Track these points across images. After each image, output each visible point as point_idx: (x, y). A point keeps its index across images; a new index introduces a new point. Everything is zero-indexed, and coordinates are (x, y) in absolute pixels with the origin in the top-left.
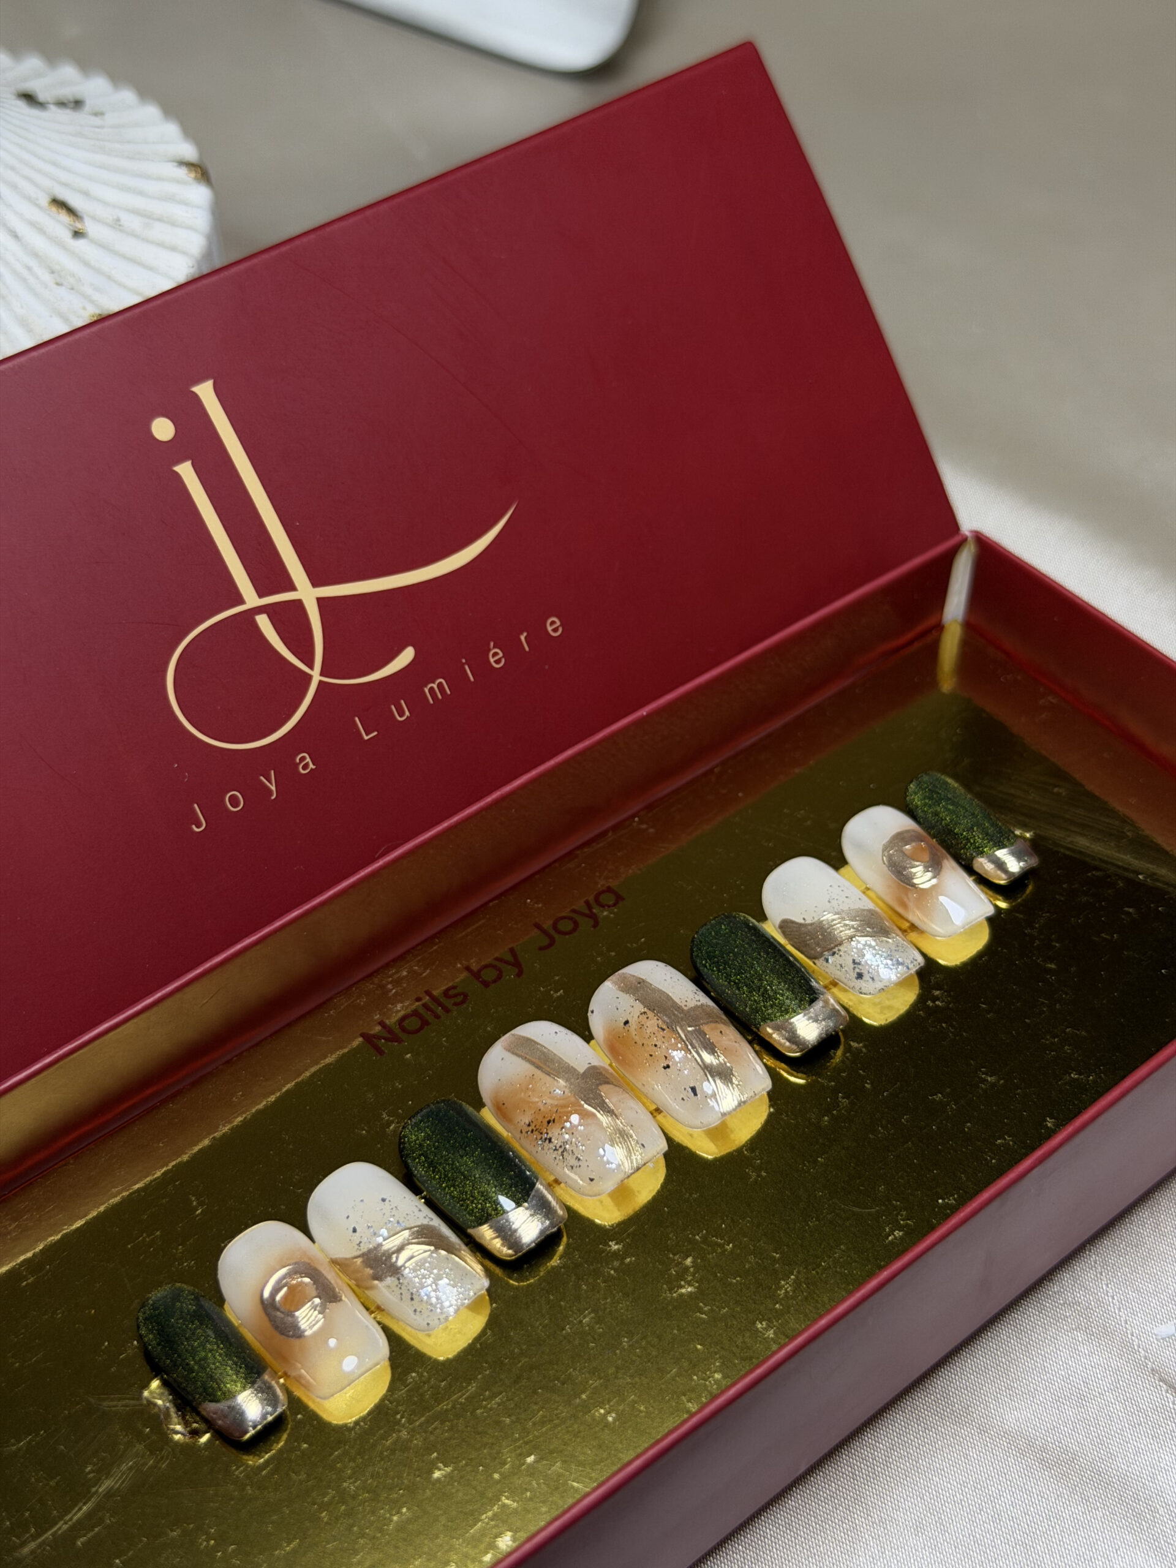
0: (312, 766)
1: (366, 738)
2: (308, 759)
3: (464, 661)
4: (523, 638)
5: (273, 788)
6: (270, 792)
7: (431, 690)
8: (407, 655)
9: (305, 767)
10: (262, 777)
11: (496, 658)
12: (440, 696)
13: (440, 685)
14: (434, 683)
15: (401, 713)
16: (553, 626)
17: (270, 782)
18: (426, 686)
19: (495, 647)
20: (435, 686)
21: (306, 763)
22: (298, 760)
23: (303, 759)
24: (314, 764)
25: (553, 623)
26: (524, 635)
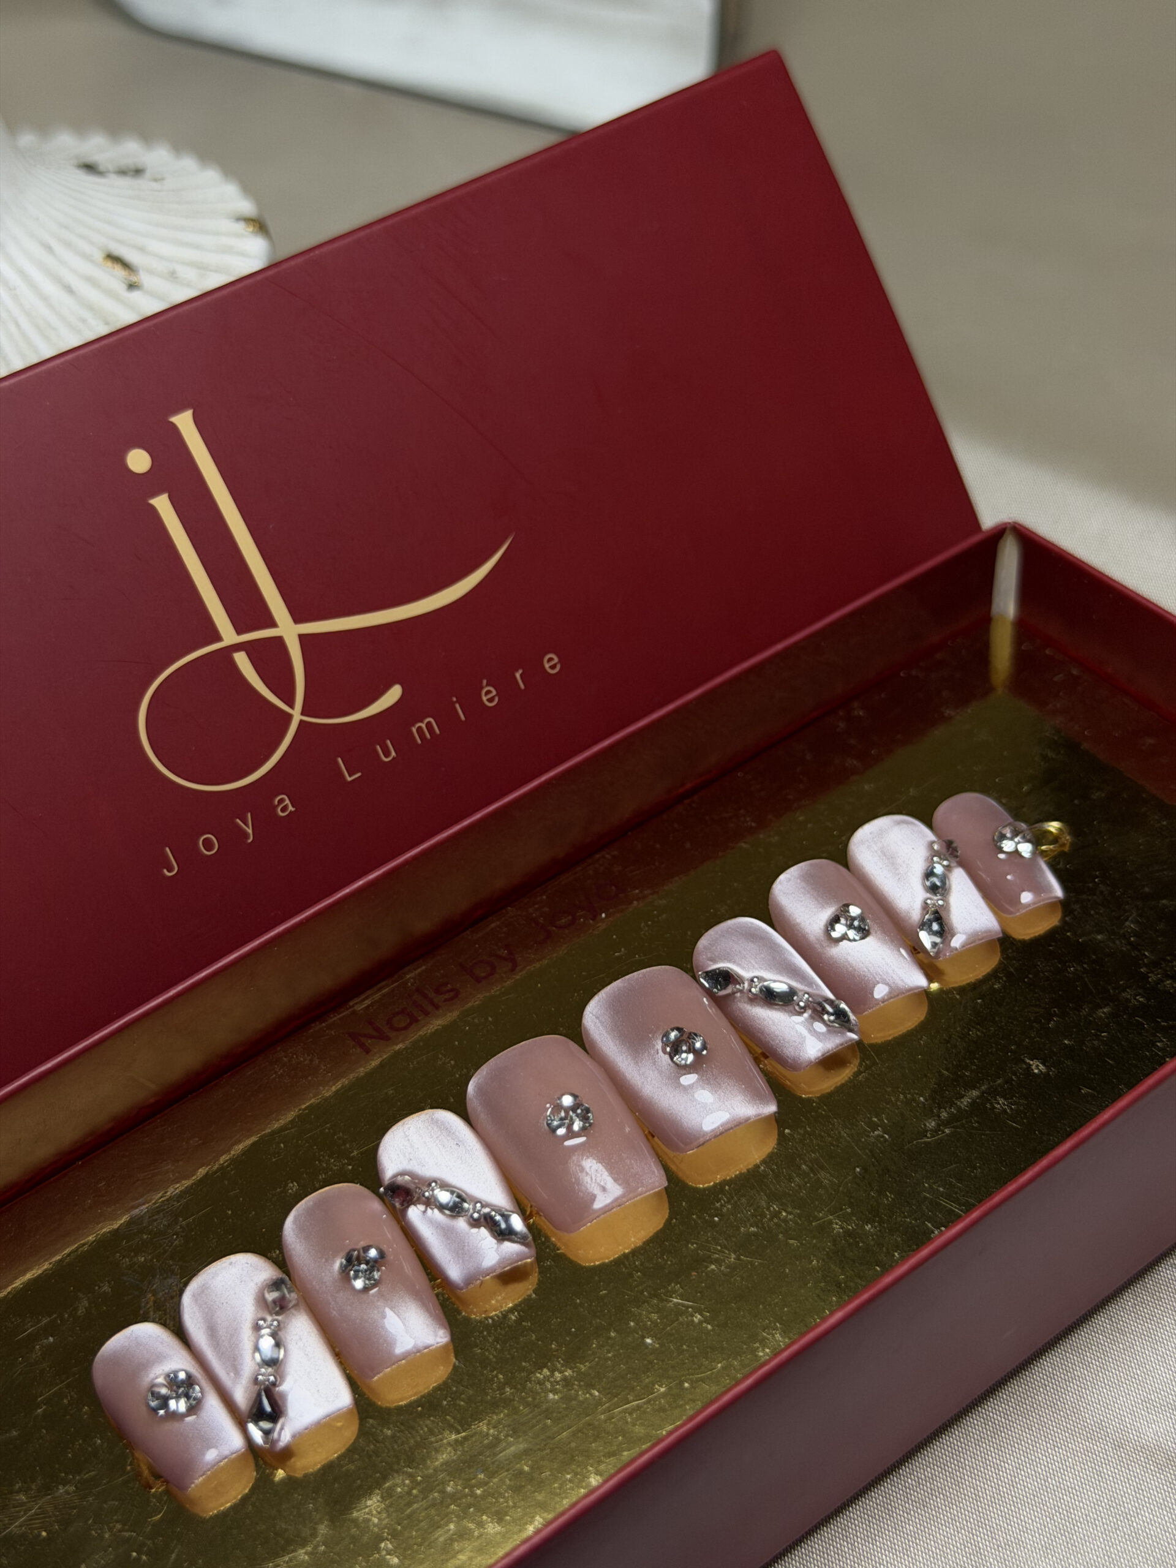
0: (291, 808)
1: (348, 779)
2: (287, 801)
3: (454, 699)
4: (518, 675)
5: (250, 831)
6: (246, 835)
7: (419, 729)
8: (394, 694)
9: (284, 809)
10: (238, 820)
11: (489, 696)
12: (428, 736)
13: (429, 725)
14: (422, 721)
15: (387, 754)
16: (551, 663)
17: (245, 823)
18: (413, 725)
19: (488, 685)
20: (423, 725)
21: (284, 805)
22: (276, 803)
23: (281, 801)
24: (293, 806)
25: (550, 660)
26: (520, 671)
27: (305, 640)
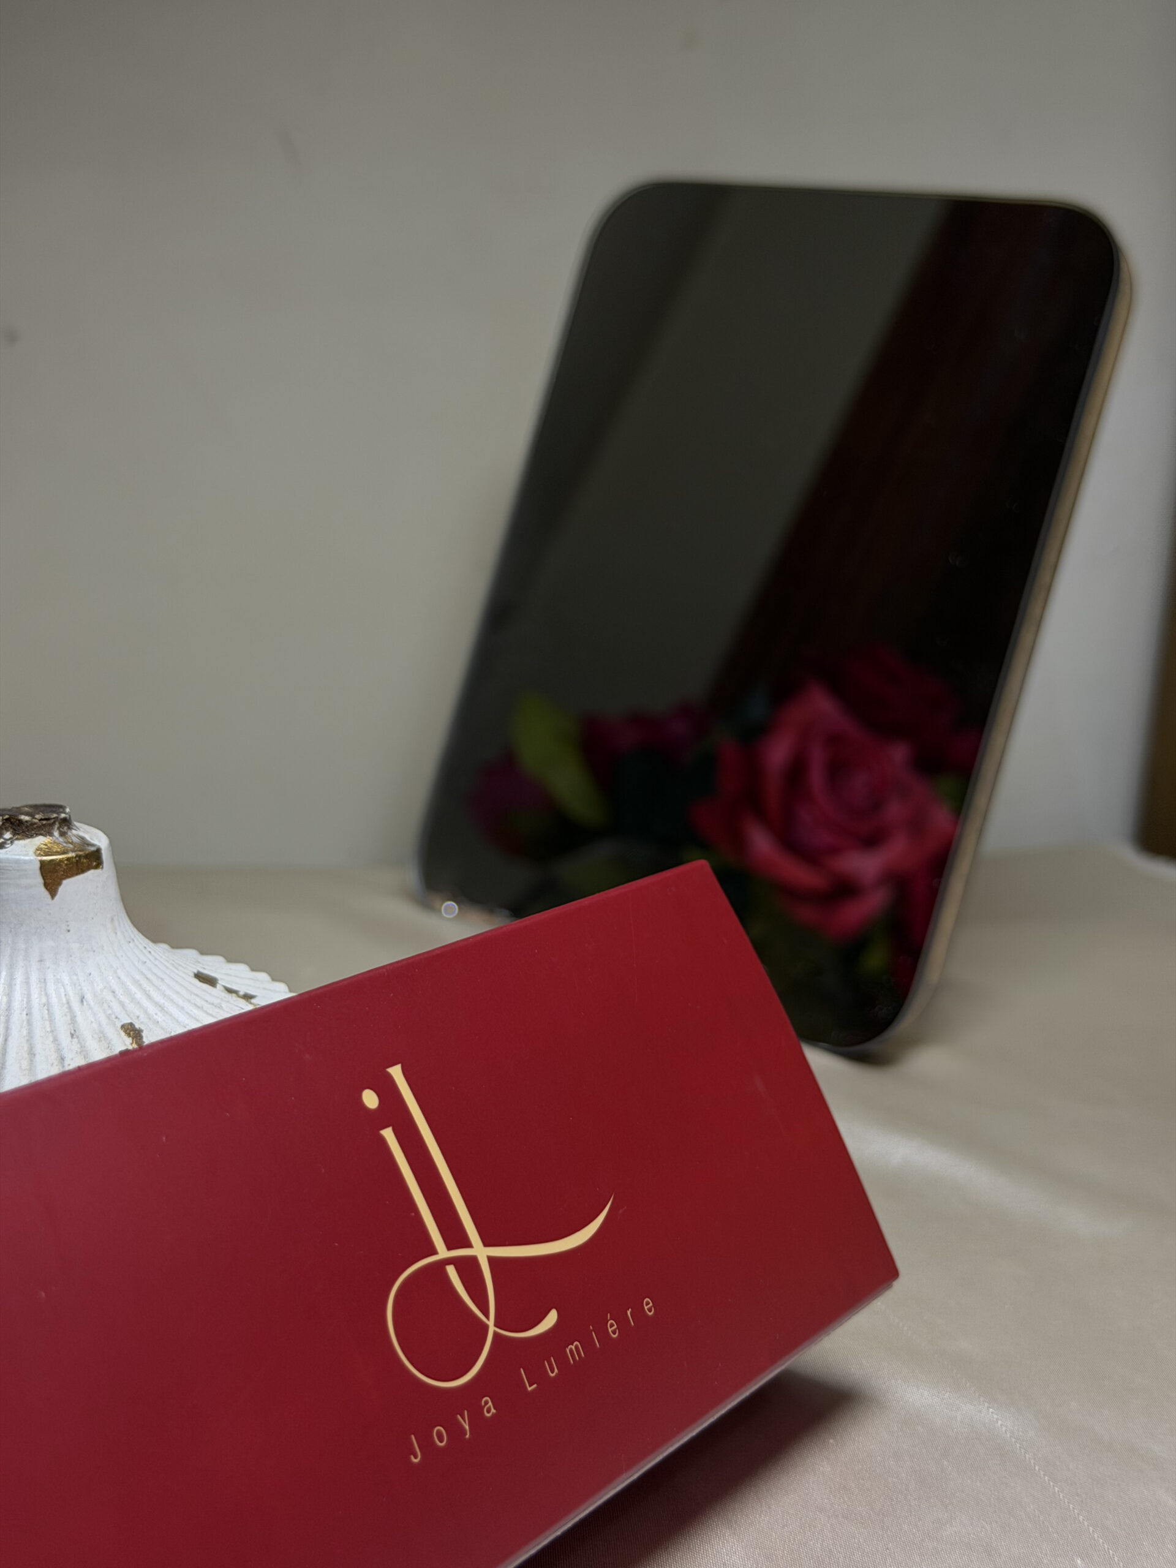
0: (493, 1411)
1: (530, 1389)
2: (490, 1404)
3: (590, 1329)
4: (629, 1312)
5: (467, 1427)
6: (465, 1430)
7: (571, 1351)
8: (551, 1319)
9: (489, 1411)
10: (459, 1417)
11: (612, 1328)
12: (577, 1358)
13: (576, 1347)
14: (573, 1345)
15: (552, 1370)
16: (648, 1305)
17: (463, 1418)
18: (568, 1346)
19: (611, 1319)
20: (573, 1347)
22: (483, 1404)
23: (486, 1403)
24: (495, 1409)
25: (647, 1304)
26: (630, 1310)
27: (492, 1260)
